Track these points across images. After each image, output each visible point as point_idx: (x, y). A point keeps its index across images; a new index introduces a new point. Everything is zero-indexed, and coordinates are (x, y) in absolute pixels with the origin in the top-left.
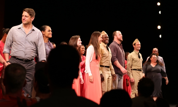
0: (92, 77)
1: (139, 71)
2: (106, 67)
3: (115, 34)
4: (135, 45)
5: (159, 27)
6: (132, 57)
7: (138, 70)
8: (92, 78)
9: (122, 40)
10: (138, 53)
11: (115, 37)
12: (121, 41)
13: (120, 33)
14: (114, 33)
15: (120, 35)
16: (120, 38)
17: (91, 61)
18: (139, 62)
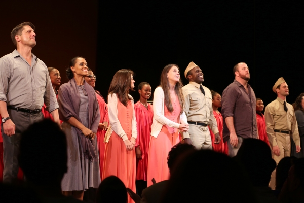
1: (283, 134)
4: (279, 89)
7: (282, 132)
10: (285, 103)
12: (246, 79)
13: (246, 66)
16: (244, 74)
18: (285, 118)
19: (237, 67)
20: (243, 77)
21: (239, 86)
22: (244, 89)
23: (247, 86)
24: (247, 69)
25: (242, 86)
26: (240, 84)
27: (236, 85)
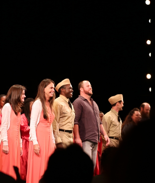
0: (39, 147)
1: (116, 140)
2: (67, 131)
3: (81, 85)
5: (149, 76)
6: (111, 120)
8: (37, 148)
9: (92, 93)
11: (81, 90)
12: (89, 94)
13: (89, 83)
14: (79, 84)
15: (88, 86)
16: (88, 91)
17: (38, 122)
19: (82, 84)
20: (87, 93)
21: (84, 100)
22: (87, 102)
23: (90, 100)
24: (90, 87)
25: (86, 100)
26: (84, 98)
27: (81, 99)
